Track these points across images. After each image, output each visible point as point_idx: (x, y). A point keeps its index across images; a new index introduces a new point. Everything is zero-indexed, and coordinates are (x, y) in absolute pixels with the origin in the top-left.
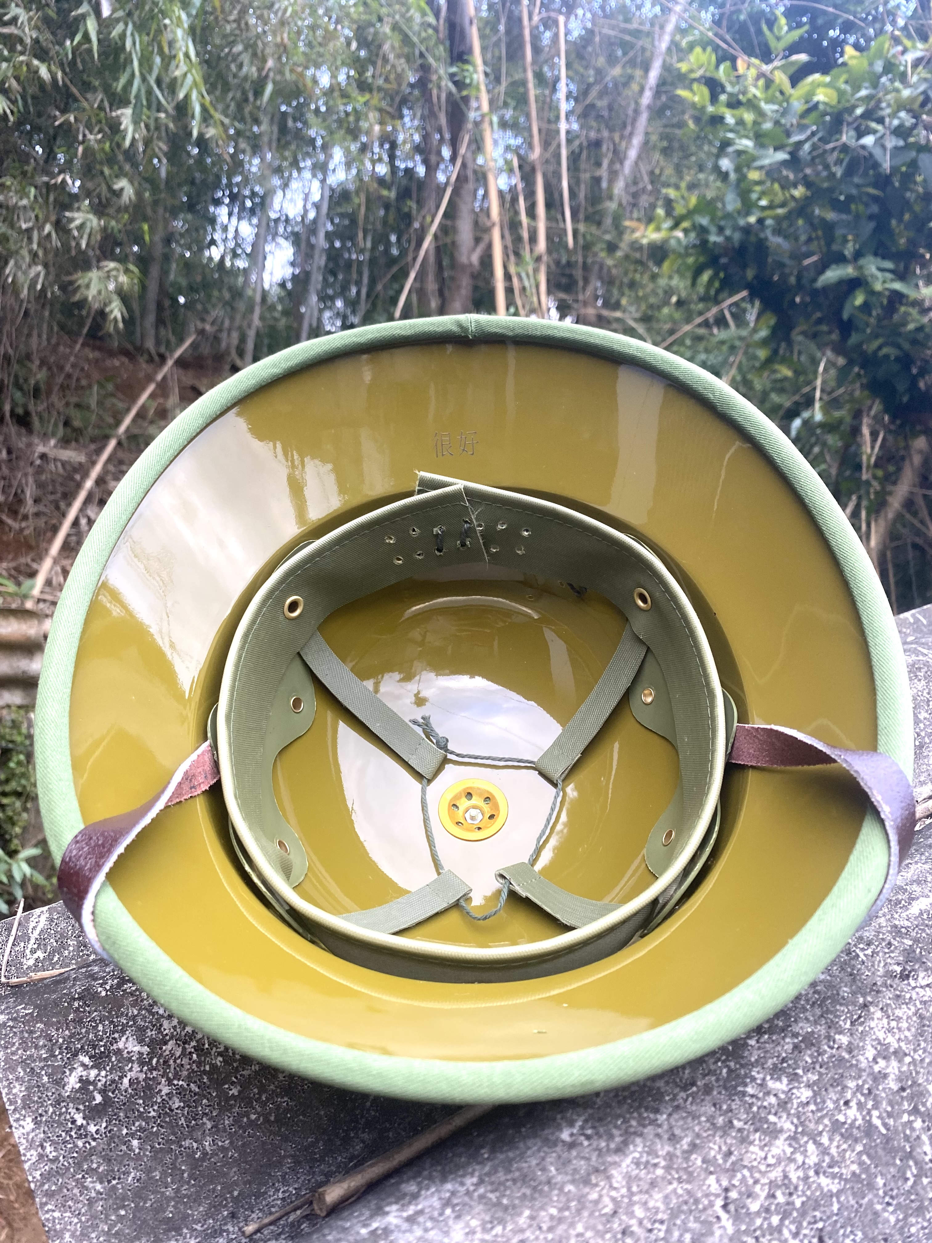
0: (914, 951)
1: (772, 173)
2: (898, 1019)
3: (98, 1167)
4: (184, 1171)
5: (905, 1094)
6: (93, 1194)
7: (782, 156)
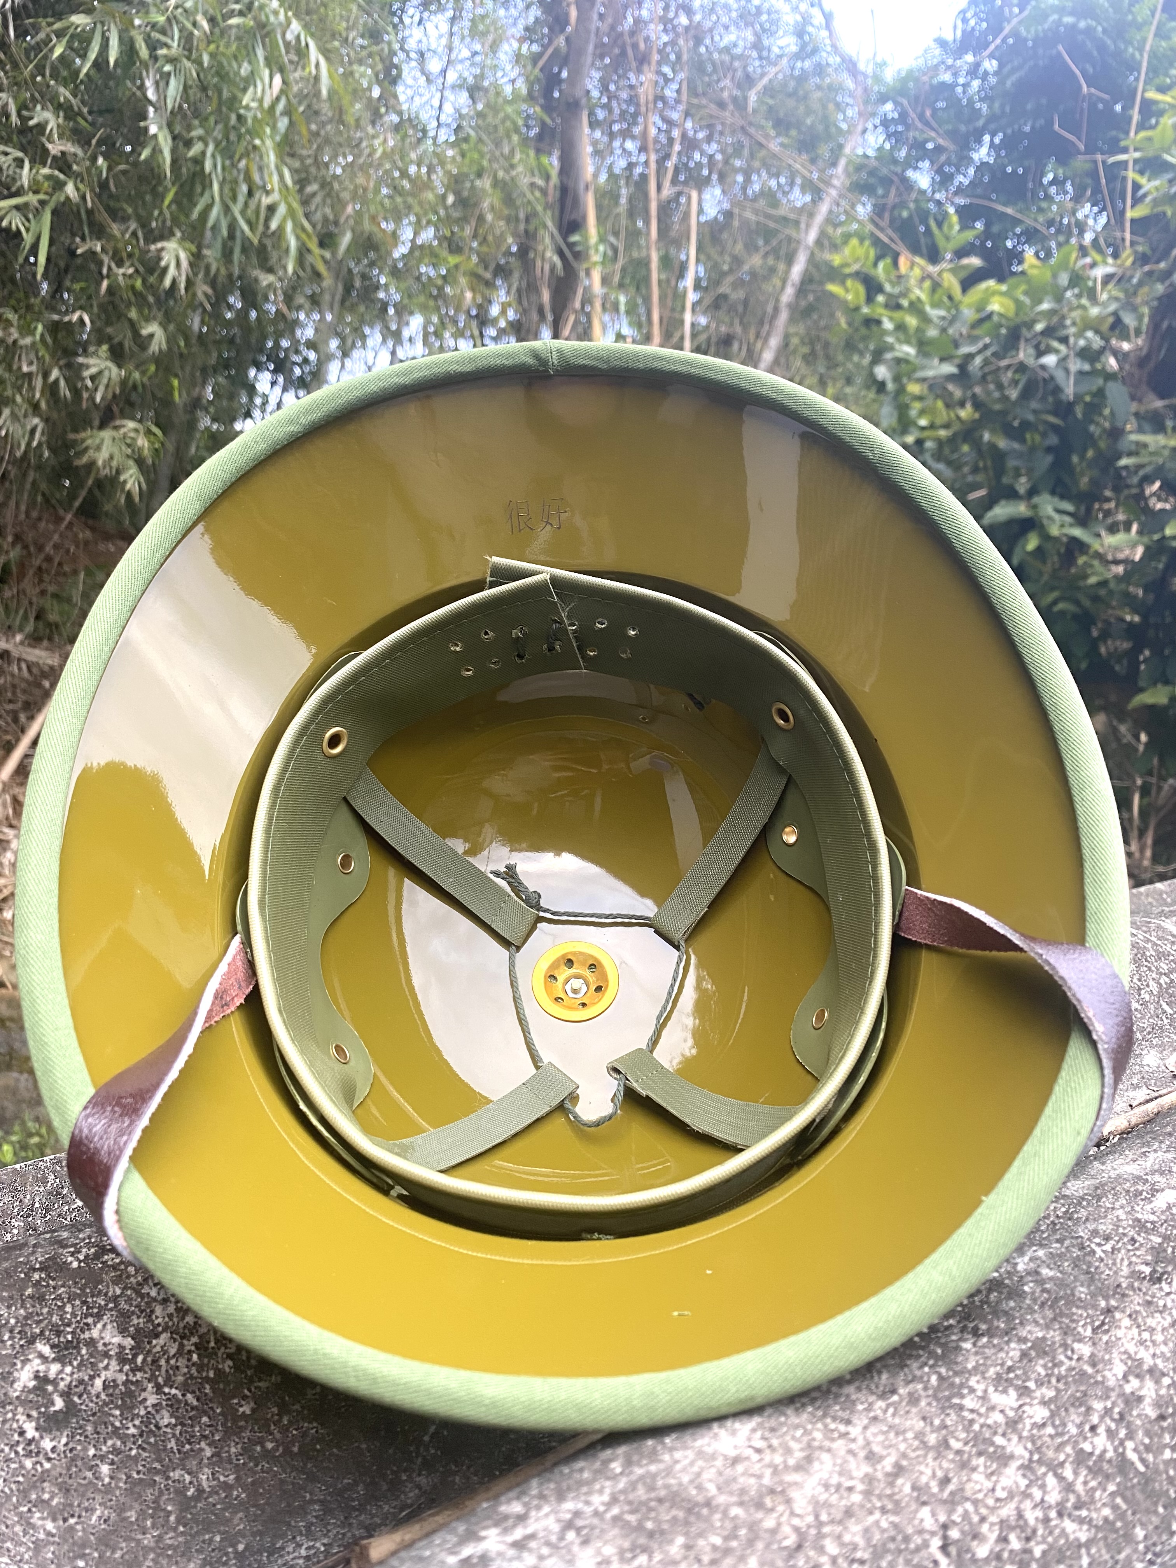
0: (1165, 1251)
1: (936, 387)
2: (1152, 1330)
3: (52, 1498)
4: (170, 1513)
5: (1165, 1424)
6: (42, 1536)
7: (949, 369)
